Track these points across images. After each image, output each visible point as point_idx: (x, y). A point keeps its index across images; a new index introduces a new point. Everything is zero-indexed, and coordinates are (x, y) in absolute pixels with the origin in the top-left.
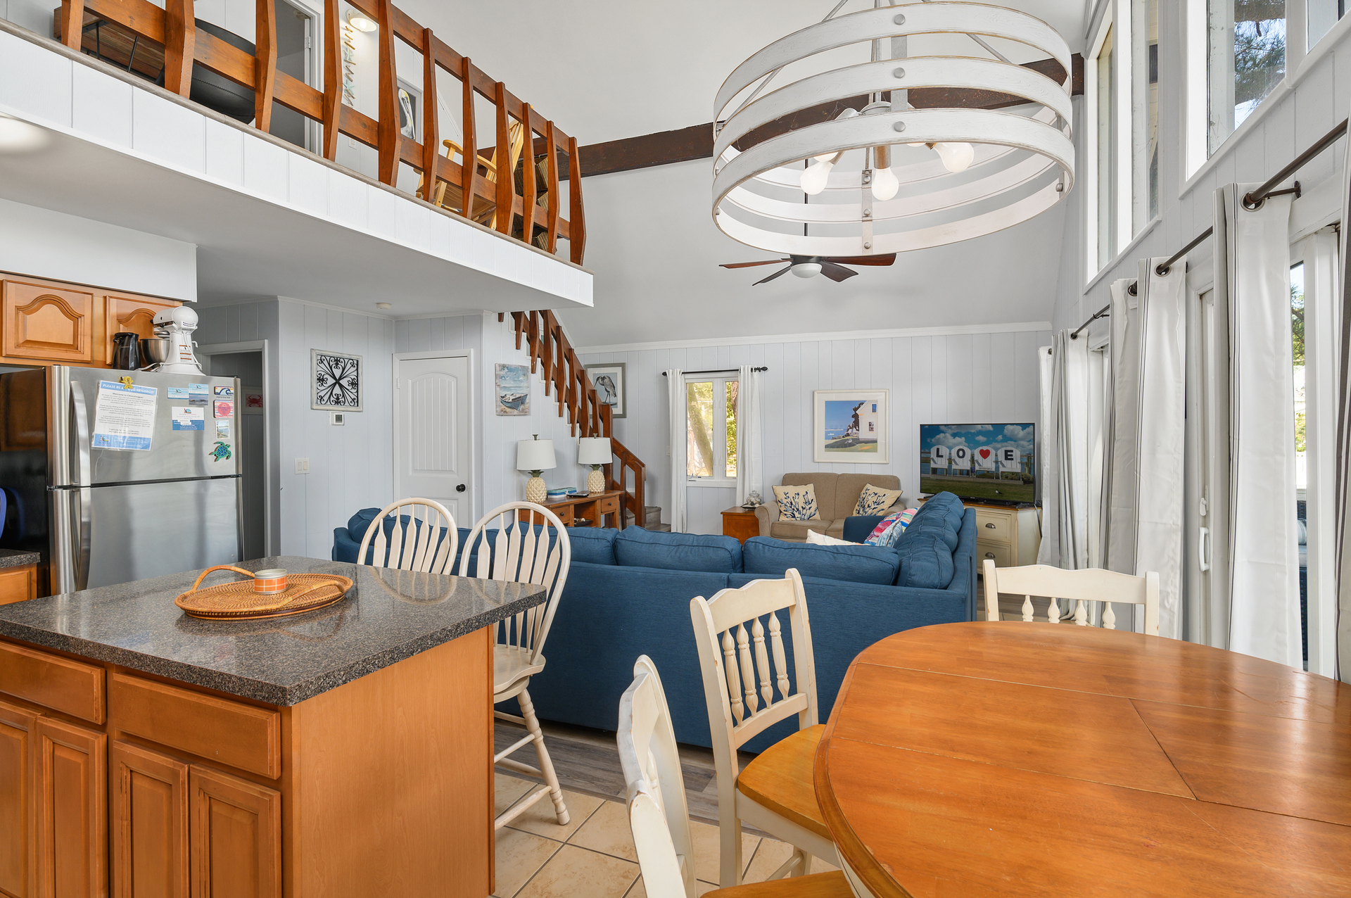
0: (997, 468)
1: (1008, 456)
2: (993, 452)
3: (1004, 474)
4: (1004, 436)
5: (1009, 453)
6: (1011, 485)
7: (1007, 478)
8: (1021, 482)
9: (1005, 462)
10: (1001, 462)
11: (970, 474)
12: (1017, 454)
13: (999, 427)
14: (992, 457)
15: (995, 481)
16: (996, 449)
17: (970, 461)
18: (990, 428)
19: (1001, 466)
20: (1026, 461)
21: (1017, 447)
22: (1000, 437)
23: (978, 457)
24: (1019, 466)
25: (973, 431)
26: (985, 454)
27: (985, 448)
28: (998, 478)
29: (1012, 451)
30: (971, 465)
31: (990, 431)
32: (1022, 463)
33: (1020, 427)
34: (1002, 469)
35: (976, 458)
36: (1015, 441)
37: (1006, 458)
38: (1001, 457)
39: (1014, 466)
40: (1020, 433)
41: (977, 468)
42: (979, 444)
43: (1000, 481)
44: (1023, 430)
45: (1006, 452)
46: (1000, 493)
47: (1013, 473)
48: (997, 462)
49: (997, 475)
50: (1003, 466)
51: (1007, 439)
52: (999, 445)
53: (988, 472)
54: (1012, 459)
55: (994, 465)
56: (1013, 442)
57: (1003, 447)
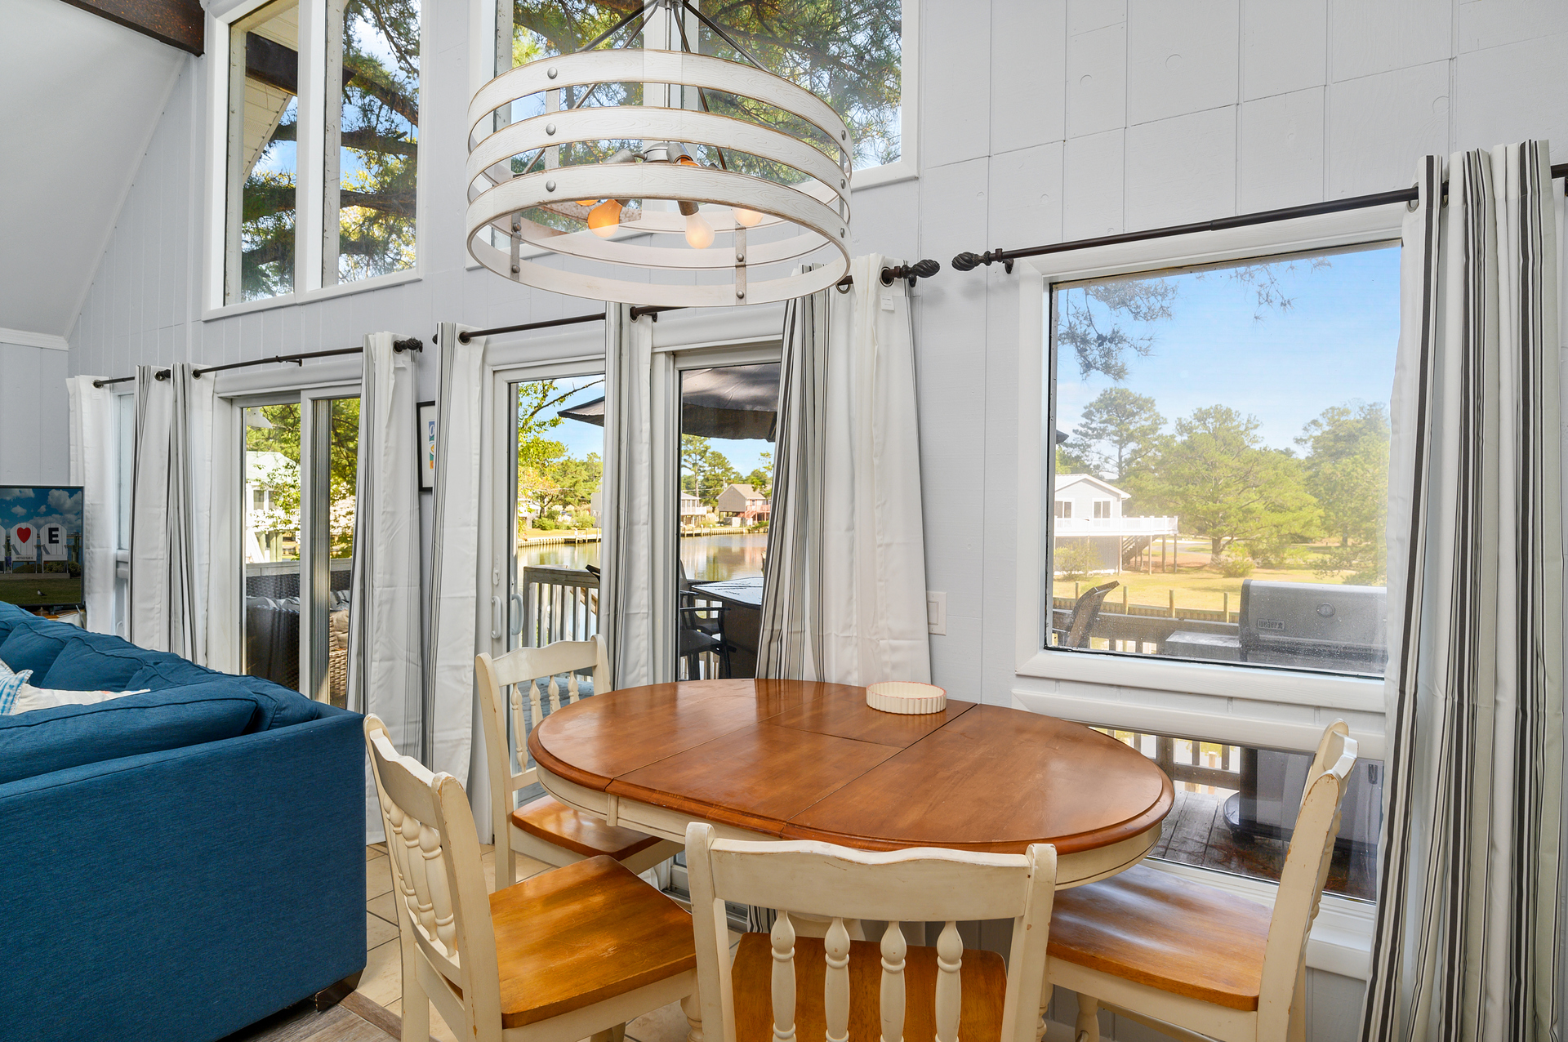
0: (39, 556)
1: (53, 538)
2: (34, 532)
3: (48, 565)
4: (48, 506)
5: (54, 533)
6: (56, 581)
7: (51, 570)
8: (67, 576)
9: (48, 546)
10: (44, 546)
11: (5, 568)
12: (63, 535)
13: (42, 492)
14: (33, 539)
15: (36, 576)
16: (39, 527)
17: (4, 546)
18: (31, 493)
19: (44, 552)
20: (73, 543)
21: (63, 523)
22: (43, 508)
23: (15, 540)
24: (65, 551)
25: (8, 498)
26: (24, 535)
27: (24, 526)
28: (39, 571)
29: (57, 529)
30: (6, 553)
31: (29, 499)
32: (68, 547)
33: (66, 493)
34: (45, 558)
35: (12, 543)
36: (61, 514)
37: (51, 541)
38: (45, 540)
39: (58, 552)
40: (68, 502)
41: (14, 558)
42: (16, 519)
43: (43, 576)
44: (70, 496)
45: (51, 530)
46: (43, 594)
47: (58, 563)
48: (38, 547)
49: (40, 565)
50: (47, 553)
51: (53, 510)
52: (41, 521)
53: (28, 562)
54: (57, 542)
55: (35, 550)
56: (58, 516)
57: (46, 523)
